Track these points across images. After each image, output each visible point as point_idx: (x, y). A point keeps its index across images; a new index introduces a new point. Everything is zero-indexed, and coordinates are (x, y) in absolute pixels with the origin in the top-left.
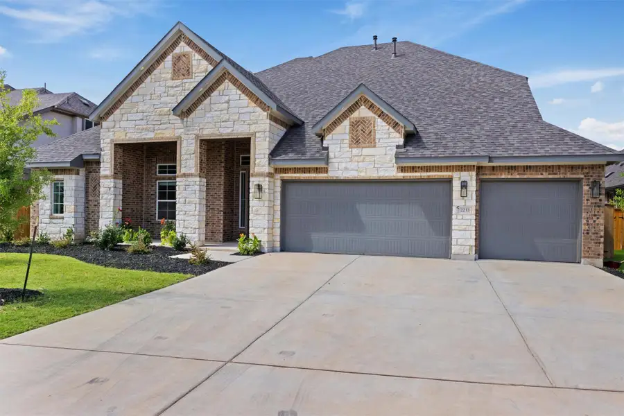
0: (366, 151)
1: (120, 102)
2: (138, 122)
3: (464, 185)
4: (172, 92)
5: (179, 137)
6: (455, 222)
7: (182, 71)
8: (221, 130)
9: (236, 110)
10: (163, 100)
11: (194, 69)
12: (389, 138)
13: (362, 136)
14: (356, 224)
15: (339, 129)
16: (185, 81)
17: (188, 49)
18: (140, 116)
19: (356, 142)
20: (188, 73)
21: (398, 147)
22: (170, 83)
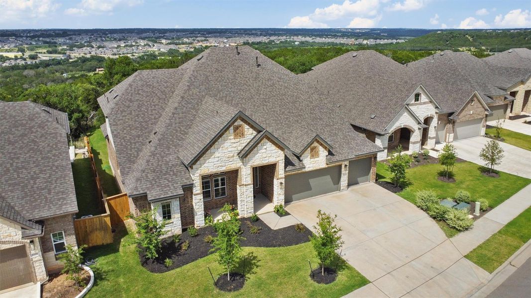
0: (316, 159)
1: (204, 153)
2: (216, 163)
3: (346, 166)
4: (234, 145)
5: (240, 168)
6: (342, 179)
7: (239, 134)
8: (263, 162)
9: (270, 152)
10: (229, 150)
11: (246, 133)
12: (323, 153)
13: (314, 154)
14: (309, 188)
15: (306, 152)
16: (241, 139)
17: (241, 123)
18: (217, 159)
19: (312, 156)
20: (243, 135)
21: (327, 156)
22: (233, 141)
